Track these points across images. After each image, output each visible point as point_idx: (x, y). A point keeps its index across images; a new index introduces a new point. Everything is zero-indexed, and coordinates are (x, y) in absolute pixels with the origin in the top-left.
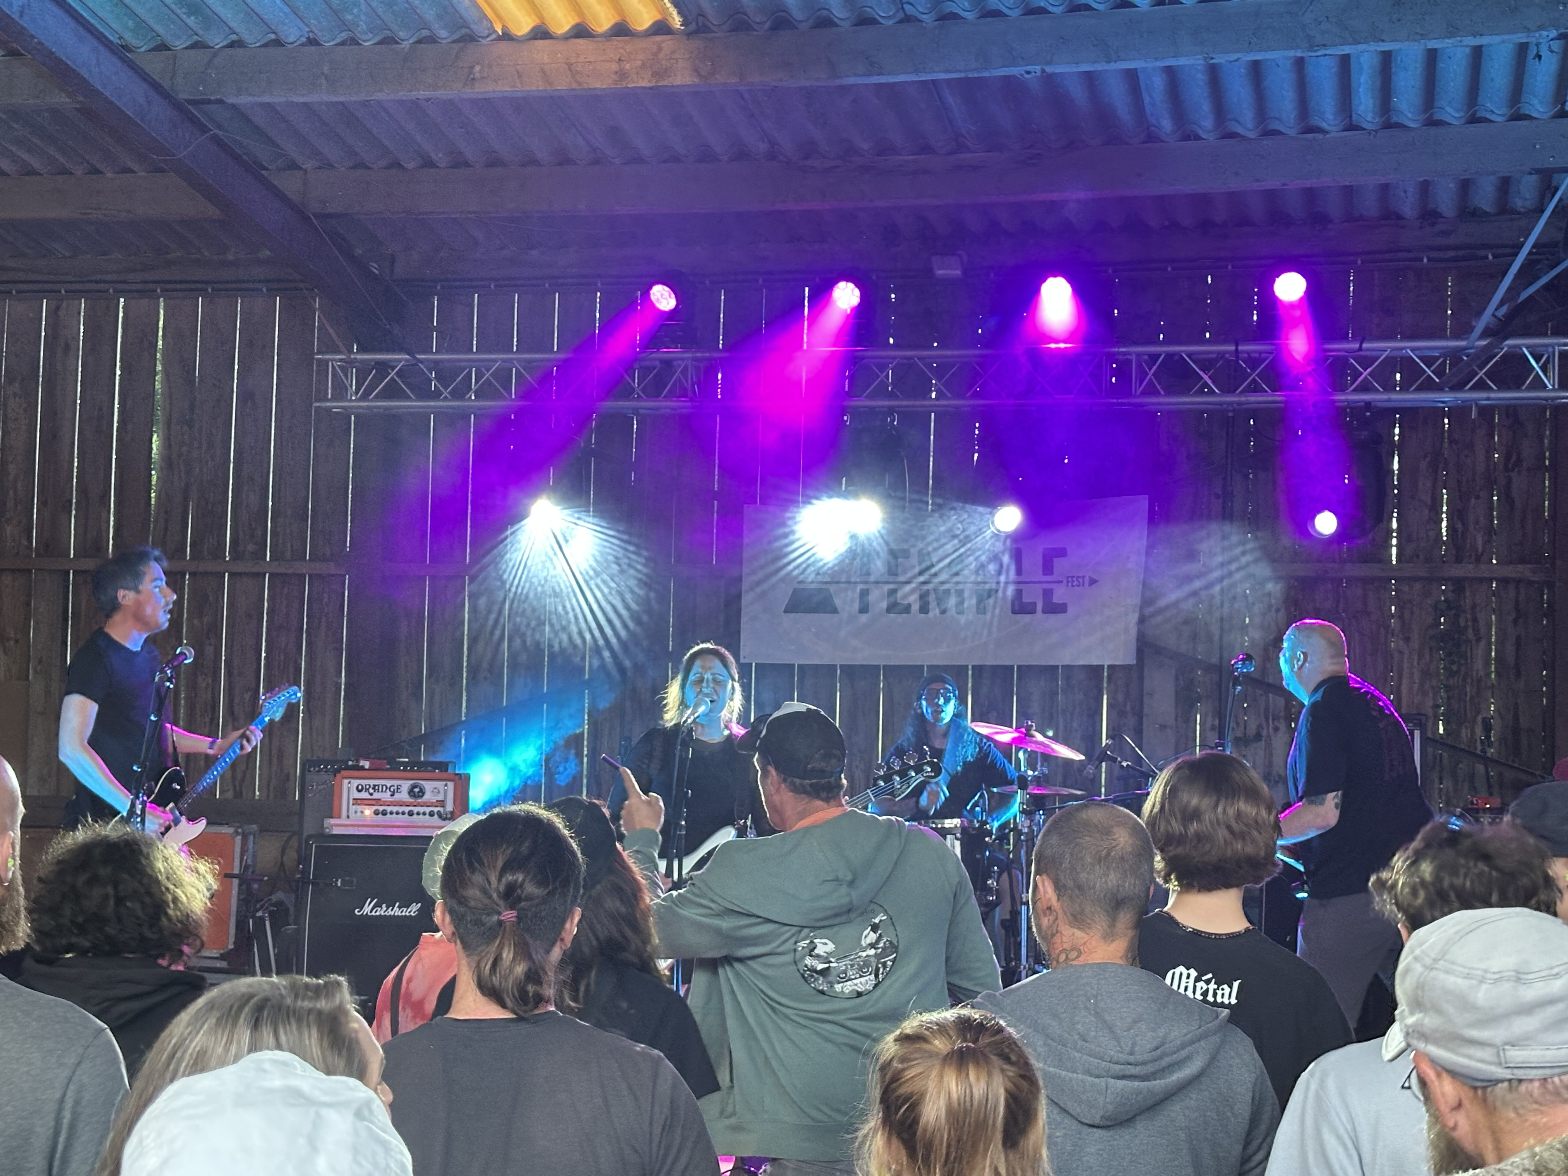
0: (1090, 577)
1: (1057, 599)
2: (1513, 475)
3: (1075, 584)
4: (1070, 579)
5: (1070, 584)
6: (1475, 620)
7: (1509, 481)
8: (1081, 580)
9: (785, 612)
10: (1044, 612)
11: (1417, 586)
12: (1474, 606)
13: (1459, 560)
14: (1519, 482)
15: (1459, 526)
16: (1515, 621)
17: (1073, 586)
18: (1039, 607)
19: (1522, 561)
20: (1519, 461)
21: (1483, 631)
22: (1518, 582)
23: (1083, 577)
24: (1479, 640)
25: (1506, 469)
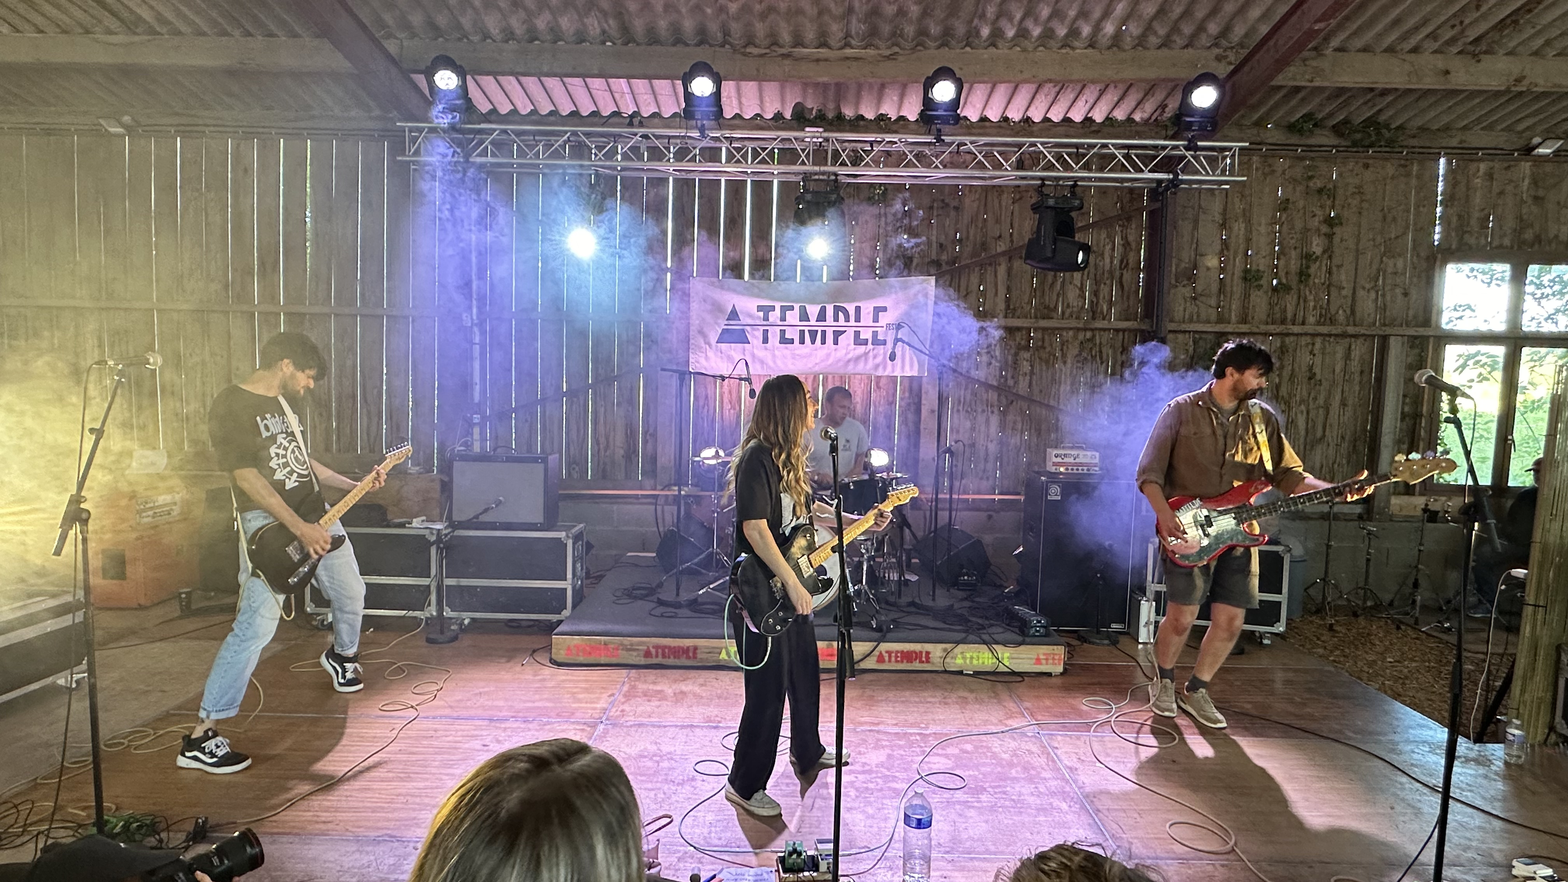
0: (899, 325)
2: (1125, 272)
4: (888, 326)
5: (887, 328)
6: (1101, 352)
7: (1122, 274)
8: (893, 326)
9: (718, 342)
10: (873, 344)
11: (1071, 333)
12: (1101, 344)
13: (1094, 318)
14: (1127, 276)
15: (1095, 300)
16: (1122, 353)
17: (889, 329)
19: (1127, 320)
20: (1127, 264)
21: (1105, 357)
22: (1124, 330)
23: (895, 324)
24: (1102, 363)
25: (1120, 268)
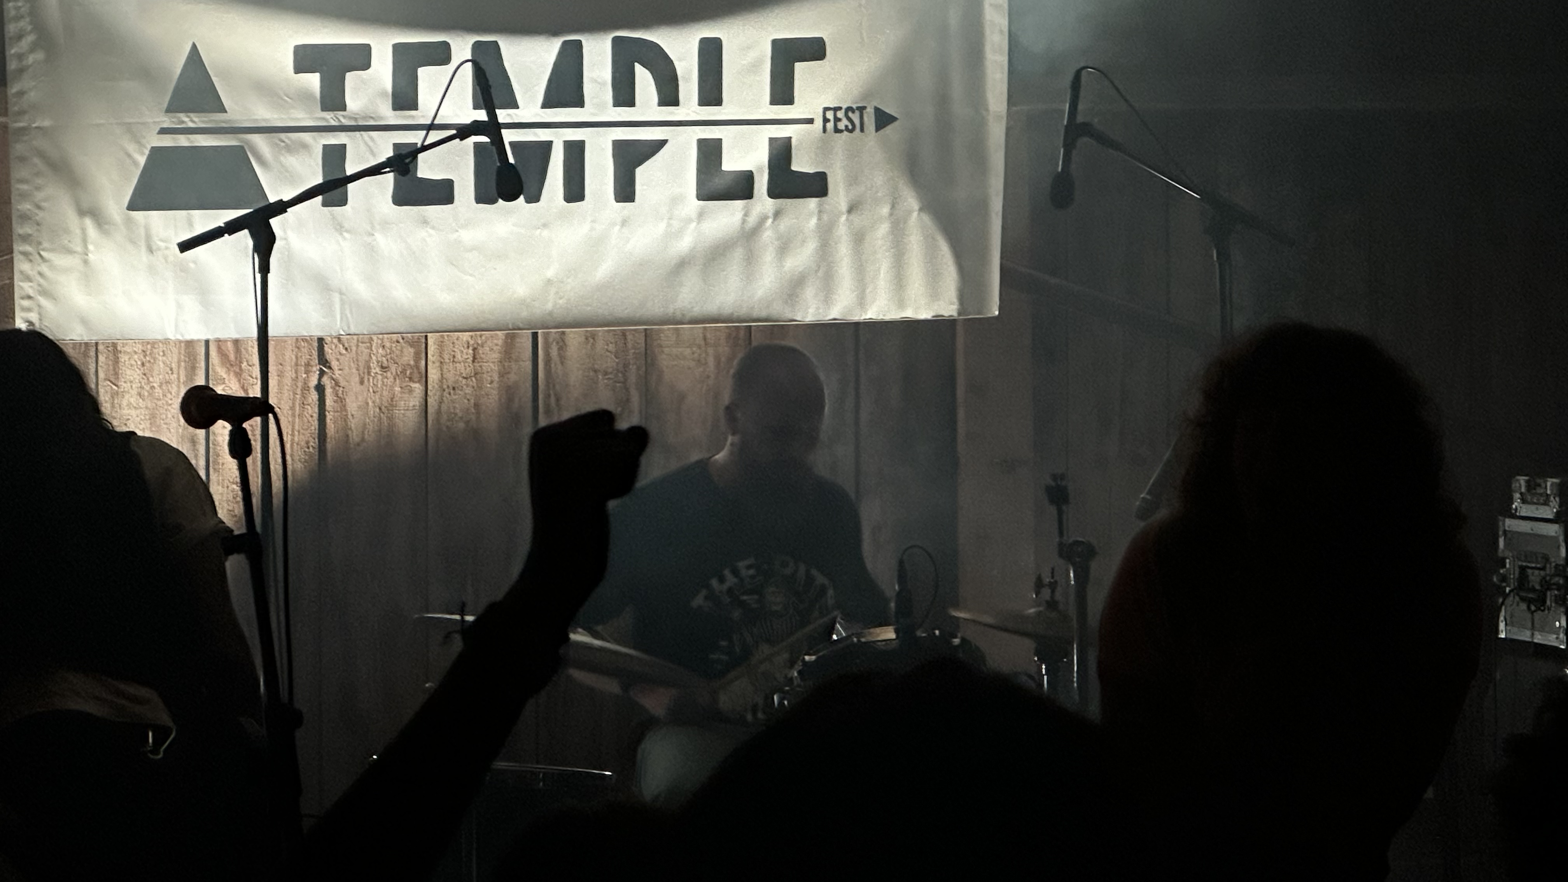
0: (877, 110)
1: (801, 164)
3: (841, 126)
4: (830, 115)
5: (830, 126)
8: (855, 117)
9: (133, 206)
10: (774, 192)
17: (837, 130)
18: (762, 183)
23: (861, 109)
